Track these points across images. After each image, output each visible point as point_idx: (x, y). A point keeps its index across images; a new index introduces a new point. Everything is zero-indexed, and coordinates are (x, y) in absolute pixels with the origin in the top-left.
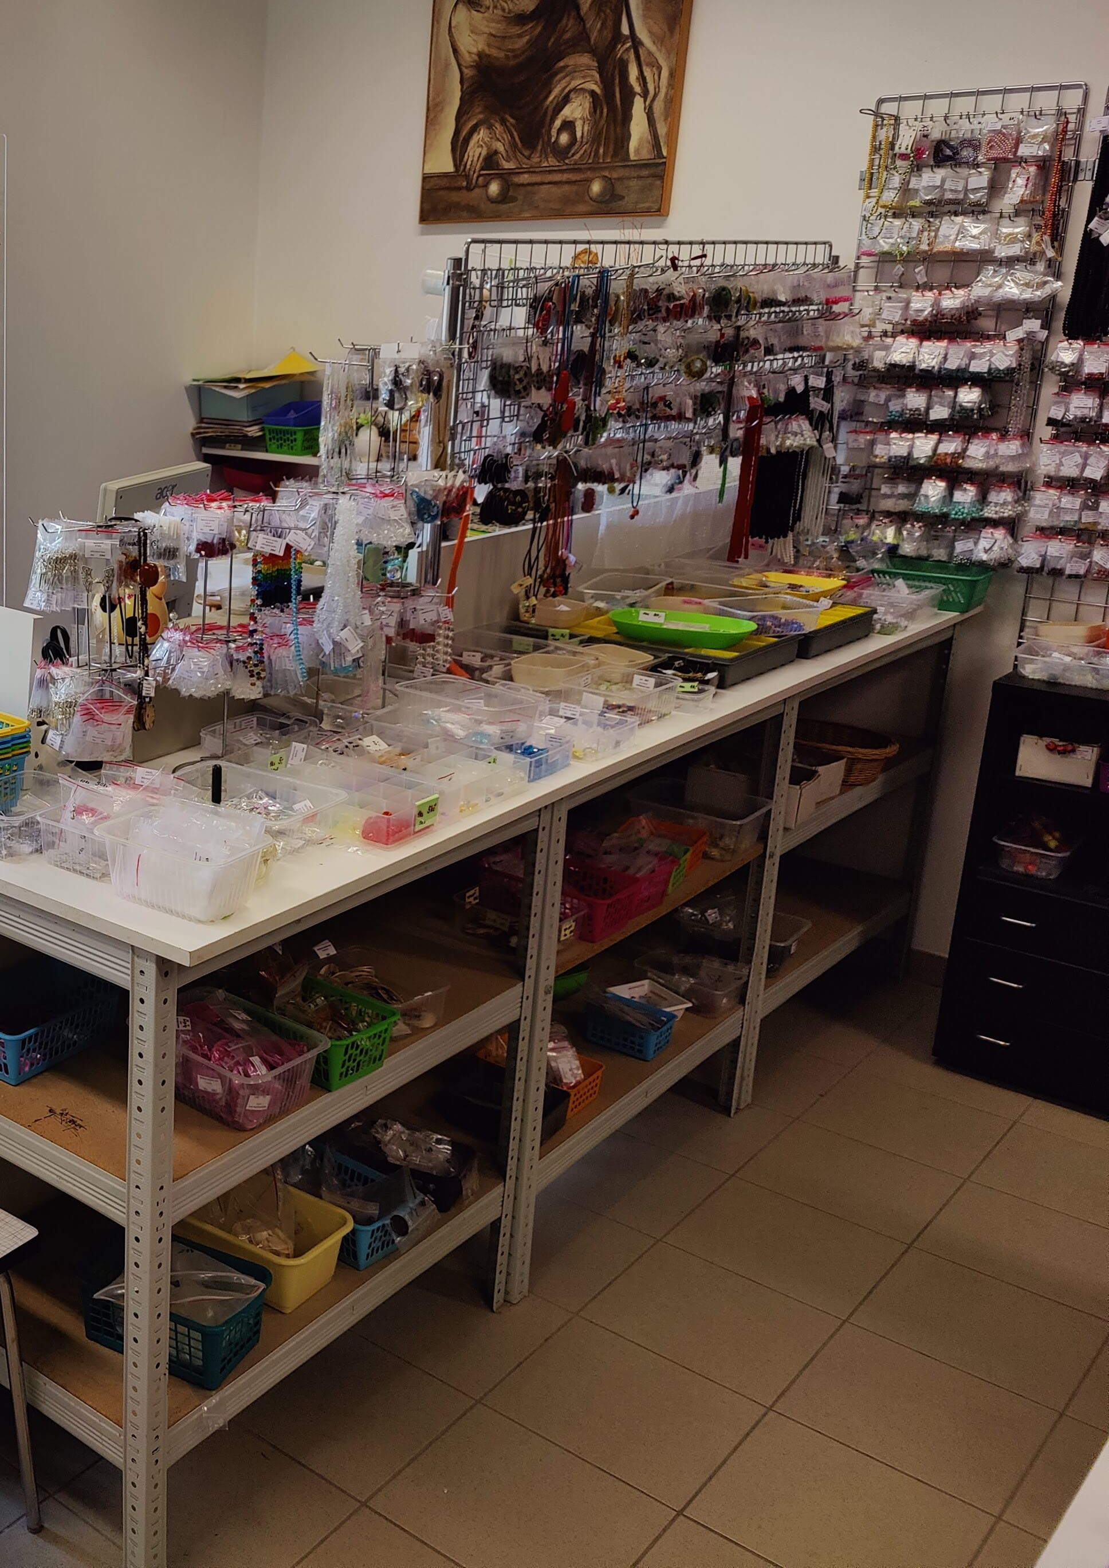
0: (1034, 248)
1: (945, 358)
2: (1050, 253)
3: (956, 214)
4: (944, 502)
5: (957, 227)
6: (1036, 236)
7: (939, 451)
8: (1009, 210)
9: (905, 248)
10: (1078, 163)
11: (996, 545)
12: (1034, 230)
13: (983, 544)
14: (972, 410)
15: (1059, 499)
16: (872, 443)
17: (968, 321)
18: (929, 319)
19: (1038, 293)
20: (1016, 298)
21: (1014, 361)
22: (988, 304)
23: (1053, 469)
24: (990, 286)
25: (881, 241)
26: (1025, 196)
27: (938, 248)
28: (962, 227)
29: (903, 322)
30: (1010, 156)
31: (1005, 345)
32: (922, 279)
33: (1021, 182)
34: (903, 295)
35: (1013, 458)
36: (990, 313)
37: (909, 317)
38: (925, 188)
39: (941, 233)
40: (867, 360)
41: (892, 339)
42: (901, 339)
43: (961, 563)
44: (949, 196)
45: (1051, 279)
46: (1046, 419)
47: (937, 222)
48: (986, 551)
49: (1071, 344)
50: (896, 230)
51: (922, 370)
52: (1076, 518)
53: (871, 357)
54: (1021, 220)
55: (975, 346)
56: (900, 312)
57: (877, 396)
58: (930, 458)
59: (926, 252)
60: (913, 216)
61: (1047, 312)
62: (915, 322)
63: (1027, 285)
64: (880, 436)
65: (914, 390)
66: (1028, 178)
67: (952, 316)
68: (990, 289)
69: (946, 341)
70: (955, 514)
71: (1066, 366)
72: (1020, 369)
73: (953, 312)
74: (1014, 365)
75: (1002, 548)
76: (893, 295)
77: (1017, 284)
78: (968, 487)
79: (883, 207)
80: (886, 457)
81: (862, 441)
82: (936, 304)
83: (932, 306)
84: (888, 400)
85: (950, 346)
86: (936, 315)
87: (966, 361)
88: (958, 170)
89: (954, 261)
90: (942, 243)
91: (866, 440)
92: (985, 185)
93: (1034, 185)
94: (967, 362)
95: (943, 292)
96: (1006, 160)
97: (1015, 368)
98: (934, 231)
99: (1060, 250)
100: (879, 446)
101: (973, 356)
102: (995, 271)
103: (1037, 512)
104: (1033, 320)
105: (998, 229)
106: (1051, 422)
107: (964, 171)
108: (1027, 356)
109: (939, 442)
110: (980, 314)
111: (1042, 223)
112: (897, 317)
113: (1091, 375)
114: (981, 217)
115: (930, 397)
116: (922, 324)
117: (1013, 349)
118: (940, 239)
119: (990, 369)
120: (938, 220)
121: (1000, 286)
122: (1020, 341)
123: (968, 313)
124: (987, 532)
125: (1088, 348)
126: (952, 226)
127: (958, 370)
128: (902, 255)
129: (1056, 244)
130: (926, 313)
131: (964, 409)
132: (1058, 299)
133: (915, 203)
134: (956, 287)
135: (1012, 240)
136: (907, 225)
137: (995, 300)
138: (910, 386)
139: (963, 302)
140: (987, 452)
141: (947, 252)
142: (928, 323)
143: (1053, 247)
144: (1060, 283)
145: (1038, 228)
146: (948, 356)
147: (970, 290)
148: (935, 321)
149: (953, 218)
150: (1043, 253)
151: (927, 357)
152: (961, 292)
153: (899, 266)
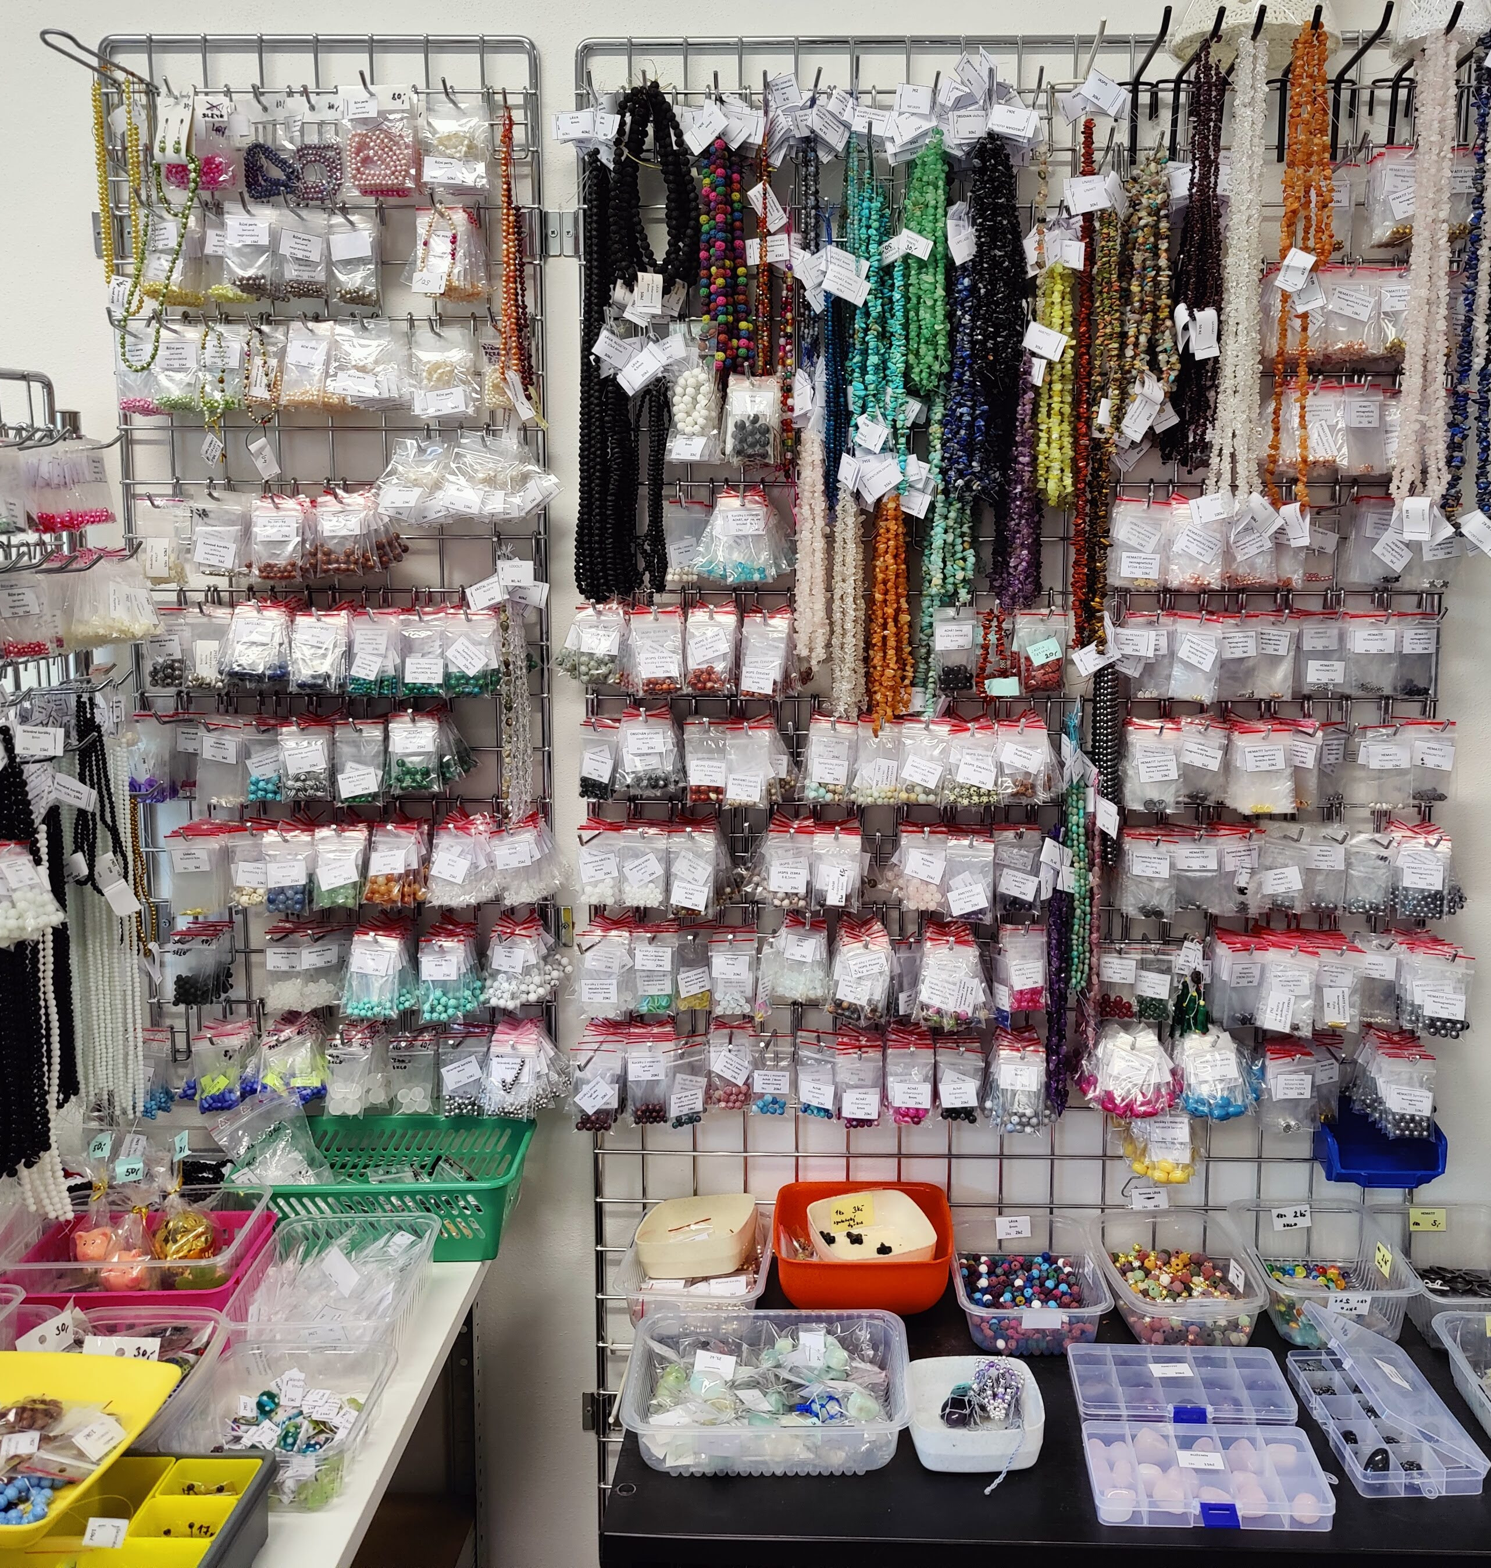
0: (491, 399)
1: (349, 655)
2: (526, 412)
3: (317, 319)
4: (402, 983)
5: (323, 347)
6: (491, 372)
7: (372, 872)
8: (424, 309)
9: (217, 395)
10: (544, 217)
11: (526, 1069)
12: (485, 358)
13: (500, 1071)
14: (426, 773)
15: (631, 953)
16: (226, 856)
17: (385, 565)
18: (300, 563)
19: (516, 500)
20: (475, 510)
21: (493, 656)
22: (420, 526)
23: (610, 892)
24: (416, 483)
25: (162, 378)
26: (454, 277)
27: (292, 393)
28: (334, 345)
29: (245, 570)
30: (409, 184)
31: (469, 620)
32: (268, 469)
33: (441, 245)
34: (233, 504)
35: (526, 872)
36: (425, 544)
37: (254, 559)
38: (238, 252)
39: (291, 358)
40: (180, 661)
41: (229, 610)
42: (247, 611)
43: (460, 1116)
44: (292, 272)
45: (536, 468)
46: (578, 782)
47: (279, 335)
48: (507, 1087)
49: (600, 613)
50: (191, 353)
51: (302, 686)
52: (668, 990)
53: (188, 653)
54: (453, 333)
55: (406, 624)
56: (233, 547)
57: (219, 745)
58: (357, 887)
59: (264, 404)
60: (227, 320)
61: (538, 541)
62: (267, 570)
63: (491, 481)
64: (241, 842)
65: (294, 728)
66: (454, 237)
67: (348, 556)
68: (417, 491)
69: (343, 613)
70: (432, 1010)
71: (601, 662)
72: (508, 674)
73: (349, 545)
74: (495, 665)
75: (539, 1076)
76: (209, 505)
77: (471, 479)
78: (448, 944)
79: (153, 294)
80: (261, 891)
81: (203, 855)
82: (308, 527)
83: (302, 531)
84: (245, 753)
85: (354, 625)
86: (314, 555)
87: (393, 659)
88: (304, 213)
89: (334, 429)
90: (297, 383)
91: (210, 852)
92: (367, 251)
93: (468, 255)
94: (398, 661)
95: (320, 500)
96: (400, 192)
97: (498, 671)
98: (275, 354)
99: (542, 406)
100: (242, 866)
101: (406, 647)
102: (421, 450)
103: (593, 990)
104: (516, 561)
105: (410, 356)
106: (589, 787)
107: (317, 219)
108: (516, 639)
109: (370, 846)
110: (406, 550)
111: (498, 343)
112: (229, 561)
113: (652, 685)
114: (371, 324)
115: (333, 744)
116: (286, 574)
117: (488, 626)
118: (292, 374)
119: (447, 676)
120: (282, 329)
121: (437, 486)
122: (497, 609)
123: (380, 547)
124: (504, 1041)
125: (637, 621)
126: (313, 344)
127: (380, 682)
128: (212, 410)
129: (532, 390)
130: (290, 548)
131: (408, 772)
132: (553, 514)
133: (225, 289)
134: (347, 489)
135: (445, 378)
136: (211, 341)
137: (432, 516)
138: (285, 721)
139: (365, 523)
140: (474, 866)
141: (311, 405)
142: (297, 574)
143: (529, 397)
144: (553, 479)
145: (491, 353)
146: (356, 649)
147: (377, 495)
148: (314, 566)
149: (311, 325)
150: (510, 410)
151: (308, 652)
152: (356, 500)
153: (210, 437)
